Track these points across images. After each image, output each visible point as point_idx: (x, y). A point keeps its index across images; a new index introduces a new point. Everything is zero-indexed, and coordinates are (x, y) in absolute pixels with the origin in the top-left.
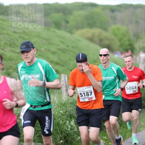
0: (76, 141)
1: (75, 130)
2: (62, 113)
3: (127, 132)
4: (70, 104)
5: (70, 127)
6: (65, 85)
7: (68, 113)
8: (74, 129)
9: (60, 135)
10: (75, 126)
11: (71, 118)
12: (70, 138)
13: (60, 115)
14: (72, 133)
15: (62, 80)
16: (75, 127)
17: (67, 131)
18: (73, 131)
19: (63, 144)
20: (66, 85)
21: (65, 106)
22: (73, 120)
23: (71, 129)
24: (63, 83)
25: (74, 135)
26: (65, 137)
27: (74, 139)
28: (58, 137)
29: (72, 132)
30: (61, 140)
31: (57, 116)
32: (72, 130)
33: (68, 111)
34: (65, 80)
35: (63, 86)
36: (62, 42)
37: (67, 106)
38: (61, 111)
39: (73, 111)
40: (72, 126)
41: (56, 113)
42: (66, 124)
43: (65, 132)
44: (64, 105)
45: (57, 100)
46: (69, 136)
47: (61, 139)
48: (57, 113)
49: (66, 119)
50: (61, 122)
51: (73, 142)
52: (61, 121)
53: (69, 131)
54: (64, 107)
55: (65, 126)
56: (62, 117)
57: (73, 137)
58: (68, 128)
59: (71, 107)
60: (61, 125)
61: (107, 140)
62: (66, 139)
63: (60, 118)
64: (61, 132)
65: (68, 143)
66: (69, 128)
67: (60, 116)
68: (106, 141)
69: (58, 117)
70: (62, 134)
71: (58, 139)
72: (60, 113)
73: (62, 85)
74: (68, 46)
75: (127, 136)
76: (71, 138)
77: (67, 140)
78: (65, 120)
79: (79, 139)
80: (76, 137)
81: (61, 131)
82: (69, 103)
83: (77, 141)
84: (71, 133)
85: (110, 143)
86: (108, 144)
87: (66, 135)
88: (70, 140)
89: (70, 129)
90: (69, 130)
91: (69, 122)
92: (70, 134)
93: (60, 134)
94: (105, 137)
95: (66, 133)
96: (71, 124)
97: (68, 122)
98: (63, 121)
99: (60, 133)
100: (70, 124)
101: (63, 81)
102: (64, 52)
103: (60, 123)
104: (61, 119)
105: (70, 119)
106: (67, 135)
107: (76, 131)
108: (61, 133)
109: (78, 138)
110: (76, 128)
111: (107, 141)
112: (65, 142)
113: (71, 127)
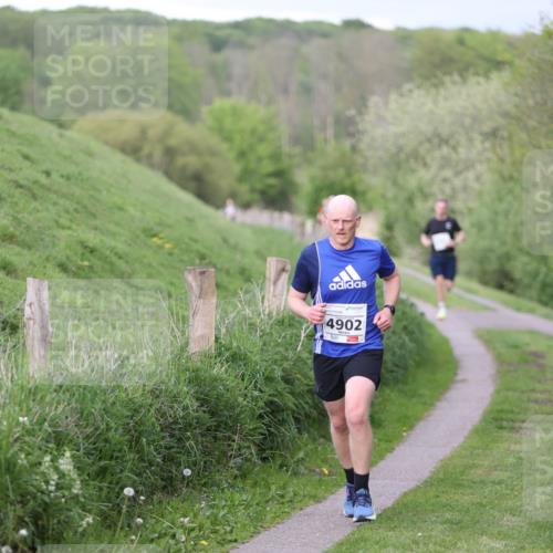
0: (76, 532)
1: (75, 491)
2: (27, 423)
3: (267, 502)
4: (55, 391)
5: (56, 477)
6: (38, 318)
7: (50, 426)
8: (69, 488)
9: (19, 506)
10: (75, 476)
11: (58, 445)
12: (55, 521)
13: (17, 432)
14: (63, 500)
15: (27, 302)
16: (74, 480)
17: (43, 492)
18: (66, 493)
19: (29, 541)
20: (42, 320)
21: (38, 397)
22: (68, 454)
23: (59, 487)
24: (32, 313)
25: (71, 510)
26: (36, 517)
27: (68, 523)
28: (11, 515)
29: (64, 497)
30: (23, 528)
31: (8, 437)
32: (62, 488)
33: (48, 419)
34: (39, 301)
35: (31, 322)
36: (26, 157)
37: (48, 399)
38: (21, 419)
39: (67, 418)
40: (62, 475)
41: (5, 423)
42: (42, 468)
43: (35, 498)
44: (33, 393)
45: (10, 375)
46: (50, 511)
47: (21, 523)
48: (9, 424)
49: (40, 449)
50: (22, 460)
51: (65, 535)
52: (23, 456)
53: (51, 492)
54: (34, 400)
55: (37, 474)
56: (27, 439)
57: (67, 517)
58: (47, 483)
59: (58, 403)
60: (20, 472)
61: (193, 529)
62: (40, 523)
63: (18, 444)
64: (22, 496)
65: (48, 538)
66: (52, 483)
67: (18, 435)
68: (189, 534)
69: (11, 440)
70: (23, 503)
71: (10, 523)
72: (18, 424)
73: (30, 319)
74: (48, 174)
75: (269, 517)
76: (59, 522)
77: (43, 527)
78: (37, 453)
79: (88, 524)
80: (76, 516)
81: (21, 491)
82: (54, 387)
83: (80, 529)
84: (60, 503)
85: (204, 542)
86: (196, 544)
87: (40, 510)
88: (53, 529)
89: (57, 485)
90: (52, 488)
91: (52, 461)
92: (56, 505)
93: (19, 502)
94: (186, 520)
95: (39, 501)
96: (62, 467)
97: (48, 458)
98: (28, 454)
99: (19, 499)
100: (57, 469)
101: (30, 305)
102: (34, 197)
103: (19, 461)
104: (21, 450)
105: (57, 450)
106: (45, 510)
107: (77, 496)
108: (21, 502)
109: (83, 520)
110: (78, 482)
111: (193, 534)
112: (33, 534)
113: (59, 478)
